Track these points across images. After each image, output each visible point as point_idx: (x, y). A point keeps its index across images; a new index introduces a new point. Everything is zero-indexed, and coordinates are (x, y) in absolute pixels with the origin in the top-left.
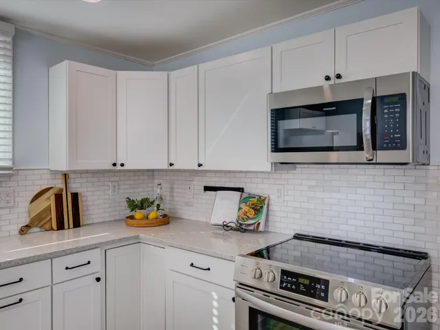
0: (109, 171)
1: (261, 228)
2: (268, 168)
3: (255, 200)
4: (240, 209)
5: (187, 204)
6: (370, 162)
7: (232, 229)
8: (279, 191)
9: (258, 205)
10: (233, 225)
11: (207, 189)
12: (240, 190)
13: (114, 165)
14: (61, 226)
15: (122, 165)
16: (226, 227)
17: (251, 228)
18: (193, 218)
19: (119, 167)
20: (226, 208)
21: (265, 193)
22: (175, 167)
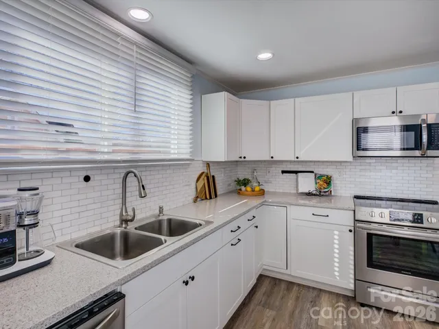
0: (237, 161)
2: (350, 159)
3: (325, 178)
4: (316, 183)
5: (266, 182)
6: (423, 157)
7: (315, 195)
8: (340, 172)
9: (328, 181)
10: (314, 192)
11: (283, 172)
12: (312, 172)
13: (241, 157)
15: (245, 158)
16: (309, 194)
17: (327, 193)
19: (243, 159)
20: (307, 183)
21: (329, 174)
22: (274, 159)
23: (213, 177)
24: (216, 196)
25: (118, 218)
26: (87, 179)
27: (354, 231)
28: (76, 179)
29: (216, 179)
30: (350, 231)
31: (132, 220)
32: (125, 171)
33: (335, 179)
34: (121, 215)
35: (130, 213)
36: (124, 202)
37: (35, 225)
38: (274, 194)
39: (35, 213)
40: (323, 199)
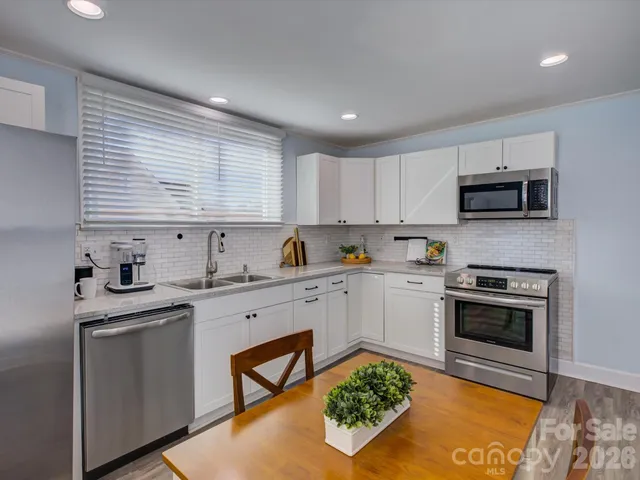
0: (335, 226)
1: (444, 262)
2: (455, 222)
3: (438, 245)
4: (427, 251)
6: (526, 218)
7: (422, 264)
9: (441, 248)
10: (424, 261)
11: (396, 239)
12: (426, 238)
13: (339, 222)
14: (297, 264)
15: (345, 222)
16: (419, 263)
17: (437, 262)
18: (384, 260)
19: (342, 223)
20: (417, 250)
21: (444, 240)
22: (379, 223)
23: (303, 243)
24: (305, 263)
25: (205, 270)
26: (180, 236)
27: (446, 298)
28: (171, 237)
29: (306, 246)
30: (442, 299)
31: (215, 272)
32: (210, 231)
33: (450, 246)
34: (207, 267)
35: (214, 266)
36: (210, 258)
37: (143, 264)
38: (388, 263)
39: (143, 256)
40: (432, 268)
